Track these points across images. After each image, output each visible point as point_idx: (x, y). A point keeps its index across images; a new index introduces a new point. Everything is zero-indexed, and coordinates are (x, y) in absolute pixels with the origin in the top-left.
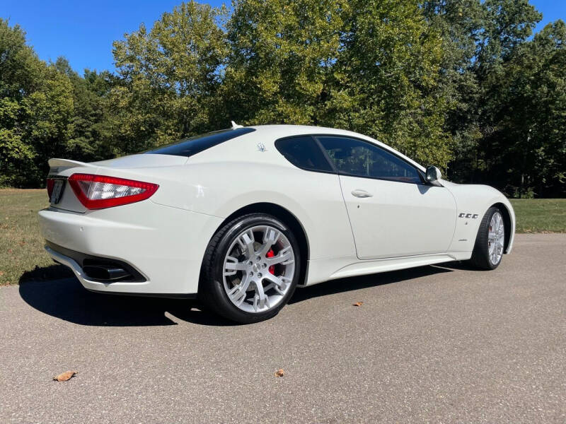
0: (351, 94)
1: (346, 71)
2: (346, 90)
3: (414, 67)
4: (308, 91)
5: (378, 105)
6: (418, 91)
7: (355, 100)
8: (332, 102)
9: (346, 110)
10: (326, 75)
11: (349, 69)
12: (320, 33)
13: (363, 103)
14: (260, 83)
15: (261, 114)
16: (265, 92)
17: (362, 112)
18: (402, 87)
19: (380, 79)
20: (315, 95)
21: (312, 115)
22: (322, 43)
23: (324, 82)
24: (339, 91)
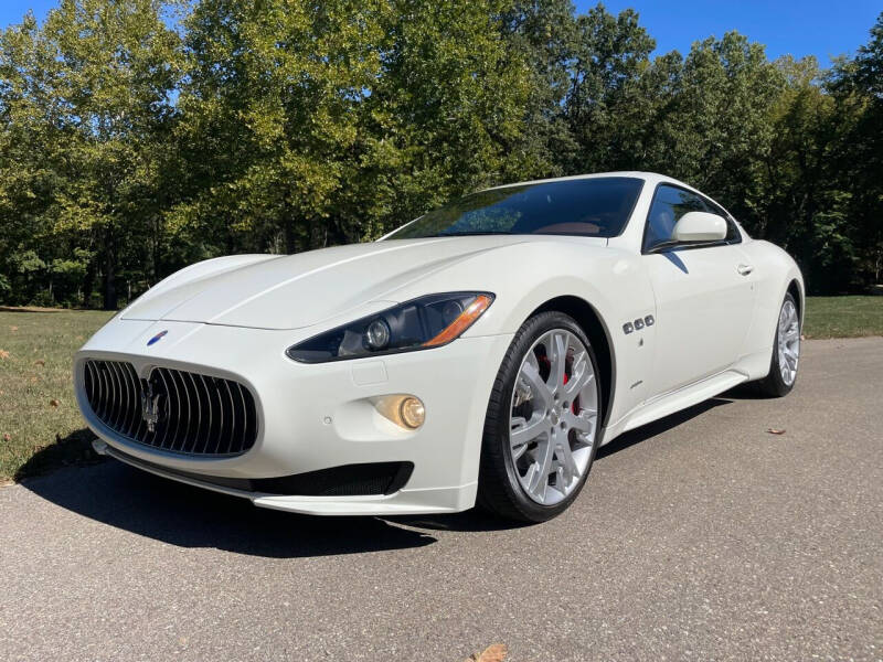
0: (399, 145)
1: (389, 110)
2: (391, 139)
3: (491, 108)
4: (333, 138)
5: (442, 164)
6: (497, 144)
7: (406, 155)
8: (371, 157)
9: (392, 170)
10: (359, 114)
11: (395, 106)
12: (347, 45)
13: (418, 160)
14: (251, 122)
15: (255, 172)
16: (260, 138)
17: (416, 173)
18: (475, 138)
19: (441, 124)
20: (346, 145)
21: (339, 175)
22: (352, 62)
23: (357, 125)
24: (379, 139)
